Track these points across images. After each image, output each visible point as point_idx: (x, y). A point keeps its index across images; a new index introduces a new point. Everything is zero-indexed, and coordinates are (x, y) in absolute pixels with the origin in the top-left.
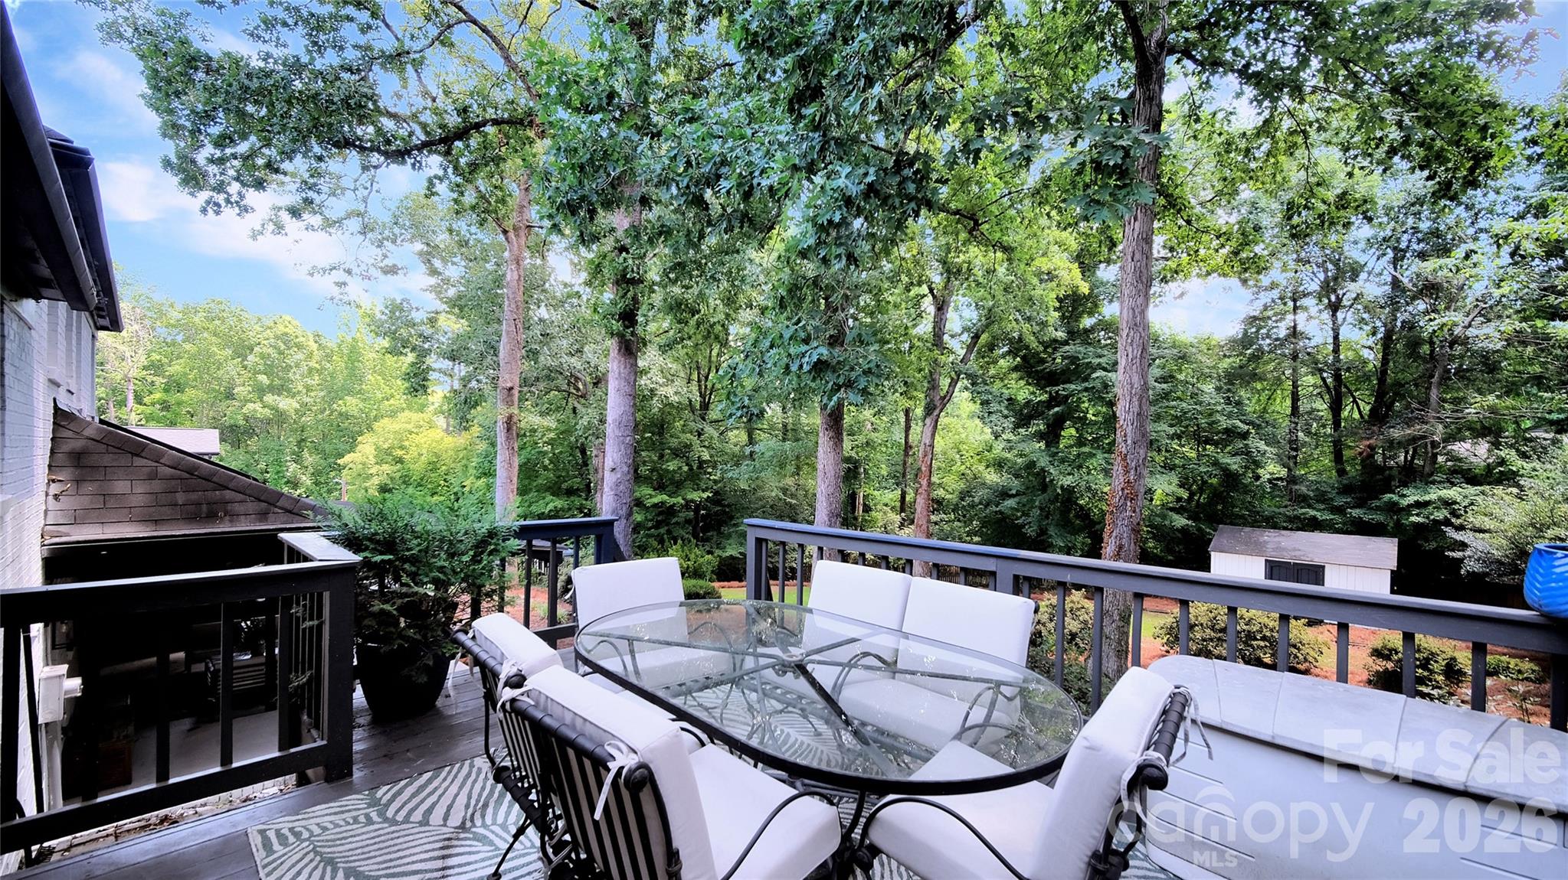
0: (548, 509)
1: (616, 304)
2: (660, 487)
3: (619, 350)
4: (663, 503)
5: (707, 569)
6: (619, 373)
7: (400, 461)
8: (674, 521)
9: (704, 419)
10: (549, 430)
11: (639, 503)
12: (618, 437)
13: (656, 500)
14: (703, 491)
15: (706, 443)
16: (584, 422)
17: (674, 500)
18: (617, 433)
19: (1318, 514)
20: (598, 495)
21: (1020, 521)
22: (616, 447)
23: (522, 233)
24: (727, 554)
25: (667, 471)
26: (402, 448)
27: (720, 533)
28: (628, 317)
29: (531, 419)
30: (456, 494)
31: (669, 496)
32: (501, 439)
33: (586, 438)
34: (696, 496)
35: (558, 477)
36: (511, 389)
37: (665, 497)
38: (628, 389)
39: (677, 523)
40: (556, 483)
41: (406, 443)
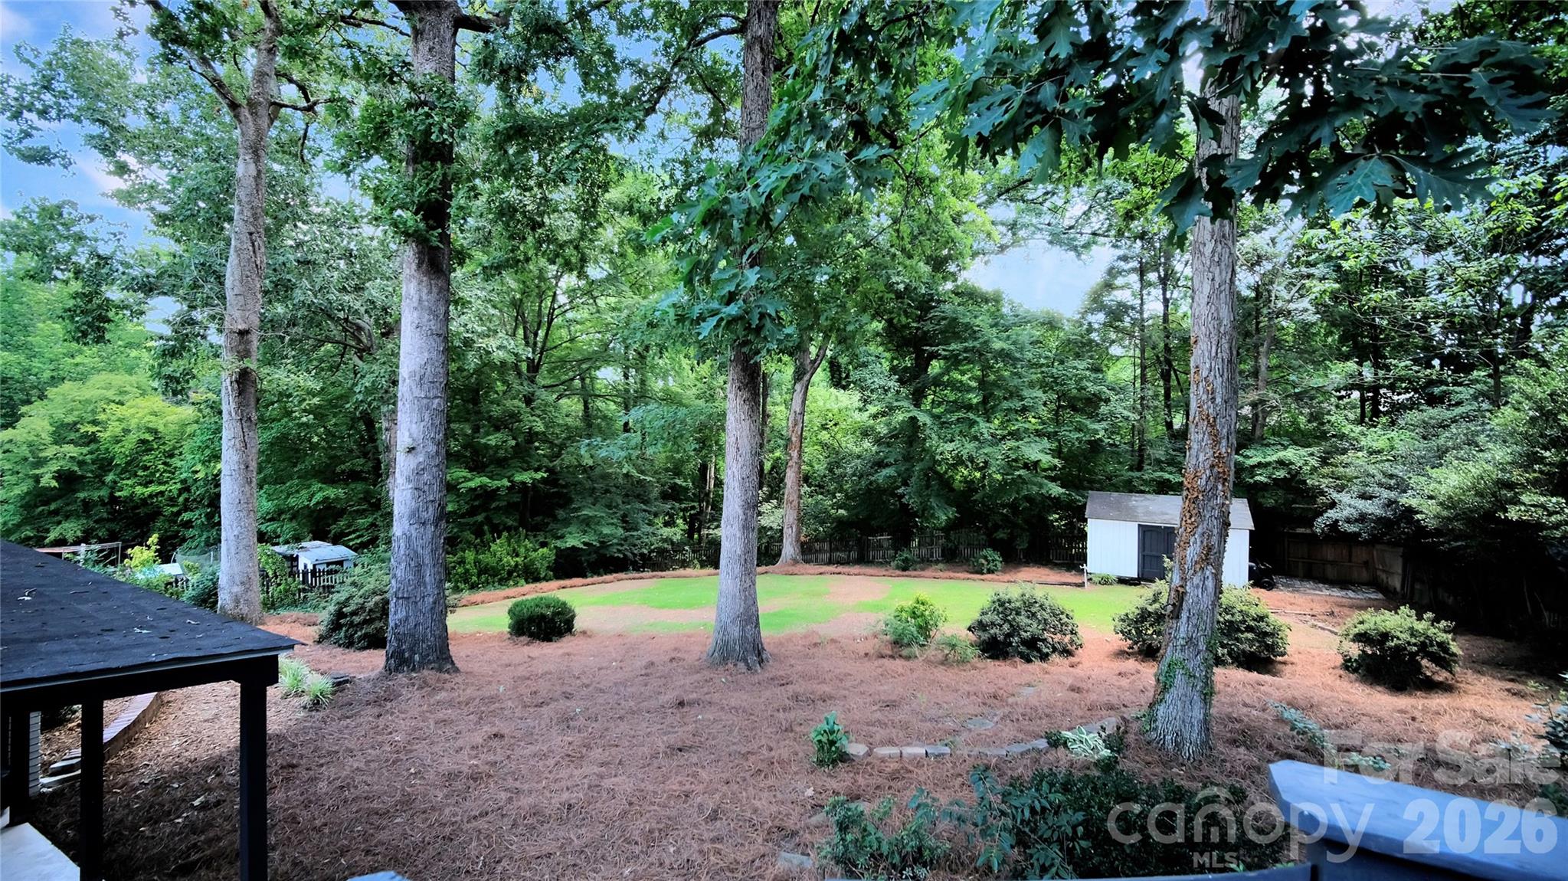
0: (314, 501)
1: (413, 189)
2: (477, 467)
3: (419, 266)
4: (482, 487)
5: (542, 567)
6: (420, 300)
7: (92, 439)
8: (494, 505)
9: (533, 382)
10: (312, 393)
11: (451, 488)
12: (418, 399)
13: (472, 484)
14: (537, 470)
15: (538, 412)
16: (367, 382)
17: (497, 483)
18: (417, 392)
19: (1171, 477)
20: (390, 479)
21: (900, 491)
22: (415, 417)
23: (263, 111)
24: (568, 545)
25: (487, 446)
26: (94, 423)
27: (555, 519)
28: (435, 212)
29: (281, 377)
30: (184, 481)
31: (490, 478)
32: (228, 405)
33: (370, 404)
34: (525, 477)
35: (331, 458)
36: (243, 333)
37: (486, 480)
38: (434, 326)
39: (498, 508)
40: (328, 465)
41: (102, 417)
